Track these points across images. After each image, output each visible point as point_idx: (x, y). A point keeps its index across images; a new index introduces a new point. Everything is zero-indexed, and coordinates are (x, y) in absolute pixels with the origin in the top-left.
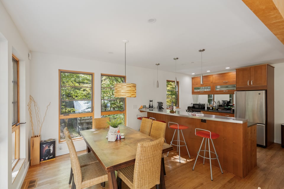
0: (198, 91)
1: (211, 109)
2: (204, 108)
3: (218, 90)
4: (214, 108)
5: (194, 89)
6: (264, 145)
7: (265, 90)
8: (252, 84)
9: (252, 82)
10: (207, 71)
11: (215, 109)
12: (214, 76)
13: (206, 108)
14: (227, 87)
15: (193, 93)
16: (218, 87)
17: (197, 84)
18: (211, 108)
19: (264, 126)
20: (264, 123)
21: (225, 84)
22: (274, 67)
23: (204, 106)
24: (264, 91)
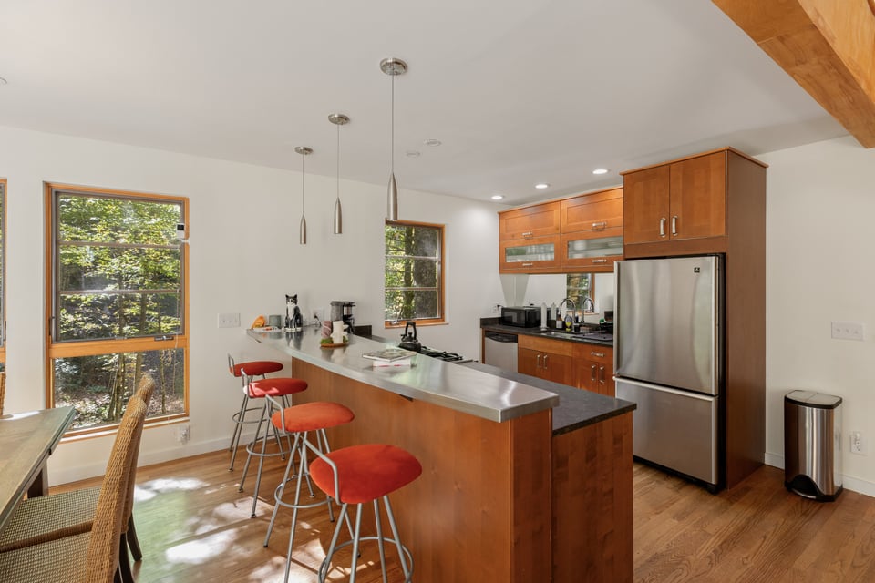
0: (519, 259)
1: (560, 327)
2: (539, 323)
3: (578, 256)
4: (568, 324)
5: (504, 252)
6: (713, 482)
7: (716, 255)
8: (674, 231)
9: (674, 225)
10: (538, 187)
11: (571, 327)
12: (564, 206)
13: (544, 325)
14: (606, 246)
15: (504, 268)
16: (579, 245)
17: (513, 236)
18: (559, 324)
19: (713, 404)
20: (713, 393)
21: (599, 234)
22: (764, 167)
23: (538, 318)
24: (714, 258)
